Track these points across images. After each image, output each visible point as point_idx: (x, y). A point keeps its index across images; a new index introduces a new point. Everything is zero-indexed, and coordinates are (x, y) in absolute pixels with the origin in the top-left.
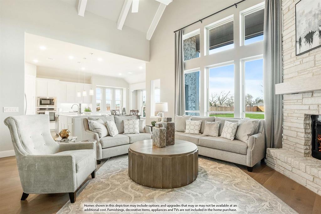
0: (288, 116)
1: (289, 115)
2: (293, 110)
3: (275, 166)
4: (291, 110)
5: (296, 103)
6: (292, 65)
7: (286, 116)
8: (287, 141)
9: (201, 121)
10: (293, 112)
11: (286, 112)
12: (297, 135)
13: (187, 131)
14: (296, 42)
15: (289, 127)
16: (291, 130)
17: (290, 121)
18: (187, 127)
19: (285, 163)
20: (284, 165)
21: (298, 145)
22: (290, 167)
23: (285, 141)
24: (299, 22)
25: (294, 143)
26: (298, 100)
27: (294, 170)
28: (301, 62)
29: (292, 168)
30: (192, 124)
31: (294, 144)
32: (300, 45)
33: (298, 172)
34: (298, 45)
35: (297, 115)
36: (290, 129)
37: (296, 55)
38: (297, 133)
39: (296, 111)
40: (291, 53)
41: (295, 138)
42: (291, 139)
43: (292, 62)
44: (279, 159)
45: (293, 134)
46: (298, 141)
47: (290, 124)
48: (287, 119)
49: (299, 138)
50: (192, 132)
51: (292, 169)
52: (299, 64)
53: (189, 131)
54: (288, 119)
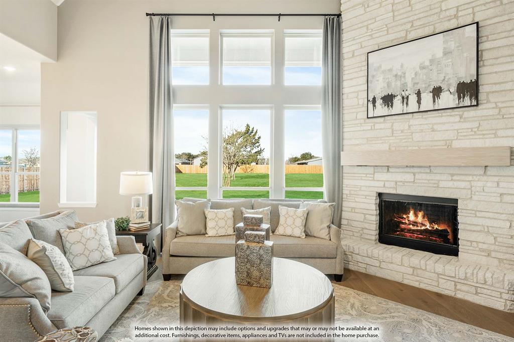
0: (350, 194)
1: (352, 192)
2: (359, 187)
3: (350, 263)
4: (356, 187)
5: (363, 178)
6: (358, 129)
7: (347, 195)
8: (347, 227)
9: (233, 209)
10: (358, 189)
11: (347, 188)
12: (365, 218)
13: (211, 232)
14: (368, 101)
15: (352, 208)
16: (355, 212)
17: (354, 201)
18: (210, 224)
19: (369, 257)
20: (367, 260)
21: (365, 231)
22: (377, 261)
23: (345, 226)
24: (373, 76)
25: (360, 229)
26: (367, 174)
27: (383, 265)
28: (373, 127)
29: (380, 262)
30: (219, 216)
31: (360, 231)
32: (374, 106)
33: (391, 266)
34: (370, 105)
35: (366, 193)
36: (353, 211)
37: (368, 118)
38: (365, 216)
39: (363, 188)
40: (357, 113)
41: (362, 222)
42: (355, 224)
43: (358, 125)
44: (358, 254)
45: (360, 217)
46: (366, 226)
47: (352, 205)
48: (348, 198)
49: (368, 221)
50: (222, 232)
51: (380, 264)
52: (370, 130)
53: (217, 231)
54: (350, 198)
